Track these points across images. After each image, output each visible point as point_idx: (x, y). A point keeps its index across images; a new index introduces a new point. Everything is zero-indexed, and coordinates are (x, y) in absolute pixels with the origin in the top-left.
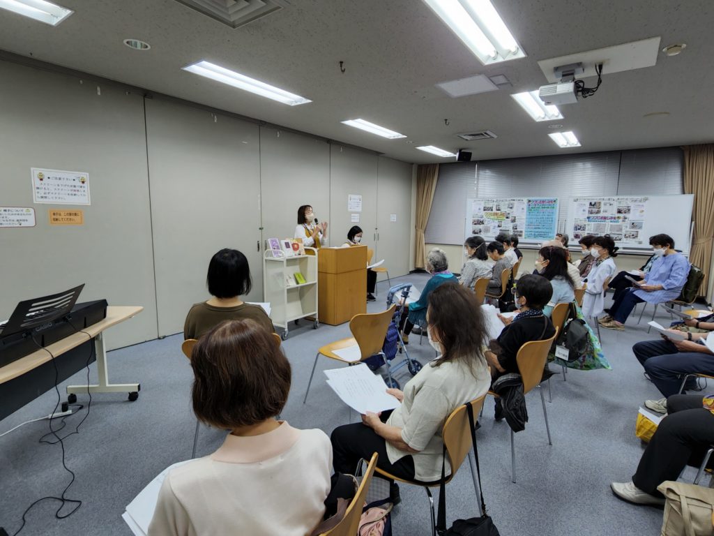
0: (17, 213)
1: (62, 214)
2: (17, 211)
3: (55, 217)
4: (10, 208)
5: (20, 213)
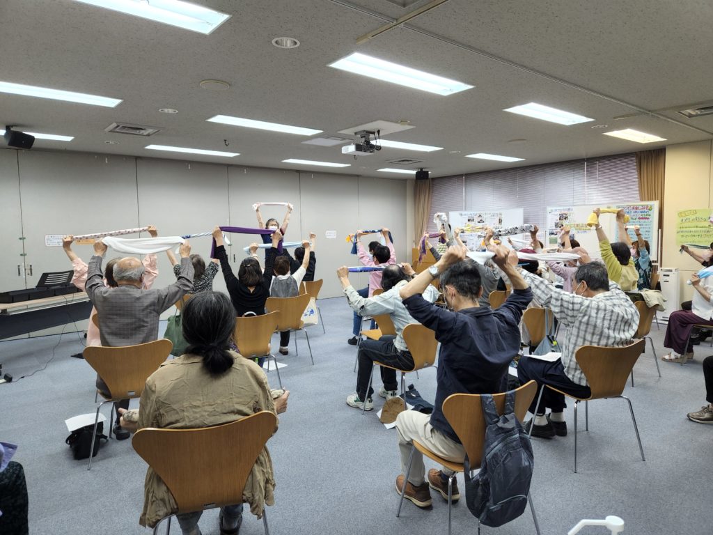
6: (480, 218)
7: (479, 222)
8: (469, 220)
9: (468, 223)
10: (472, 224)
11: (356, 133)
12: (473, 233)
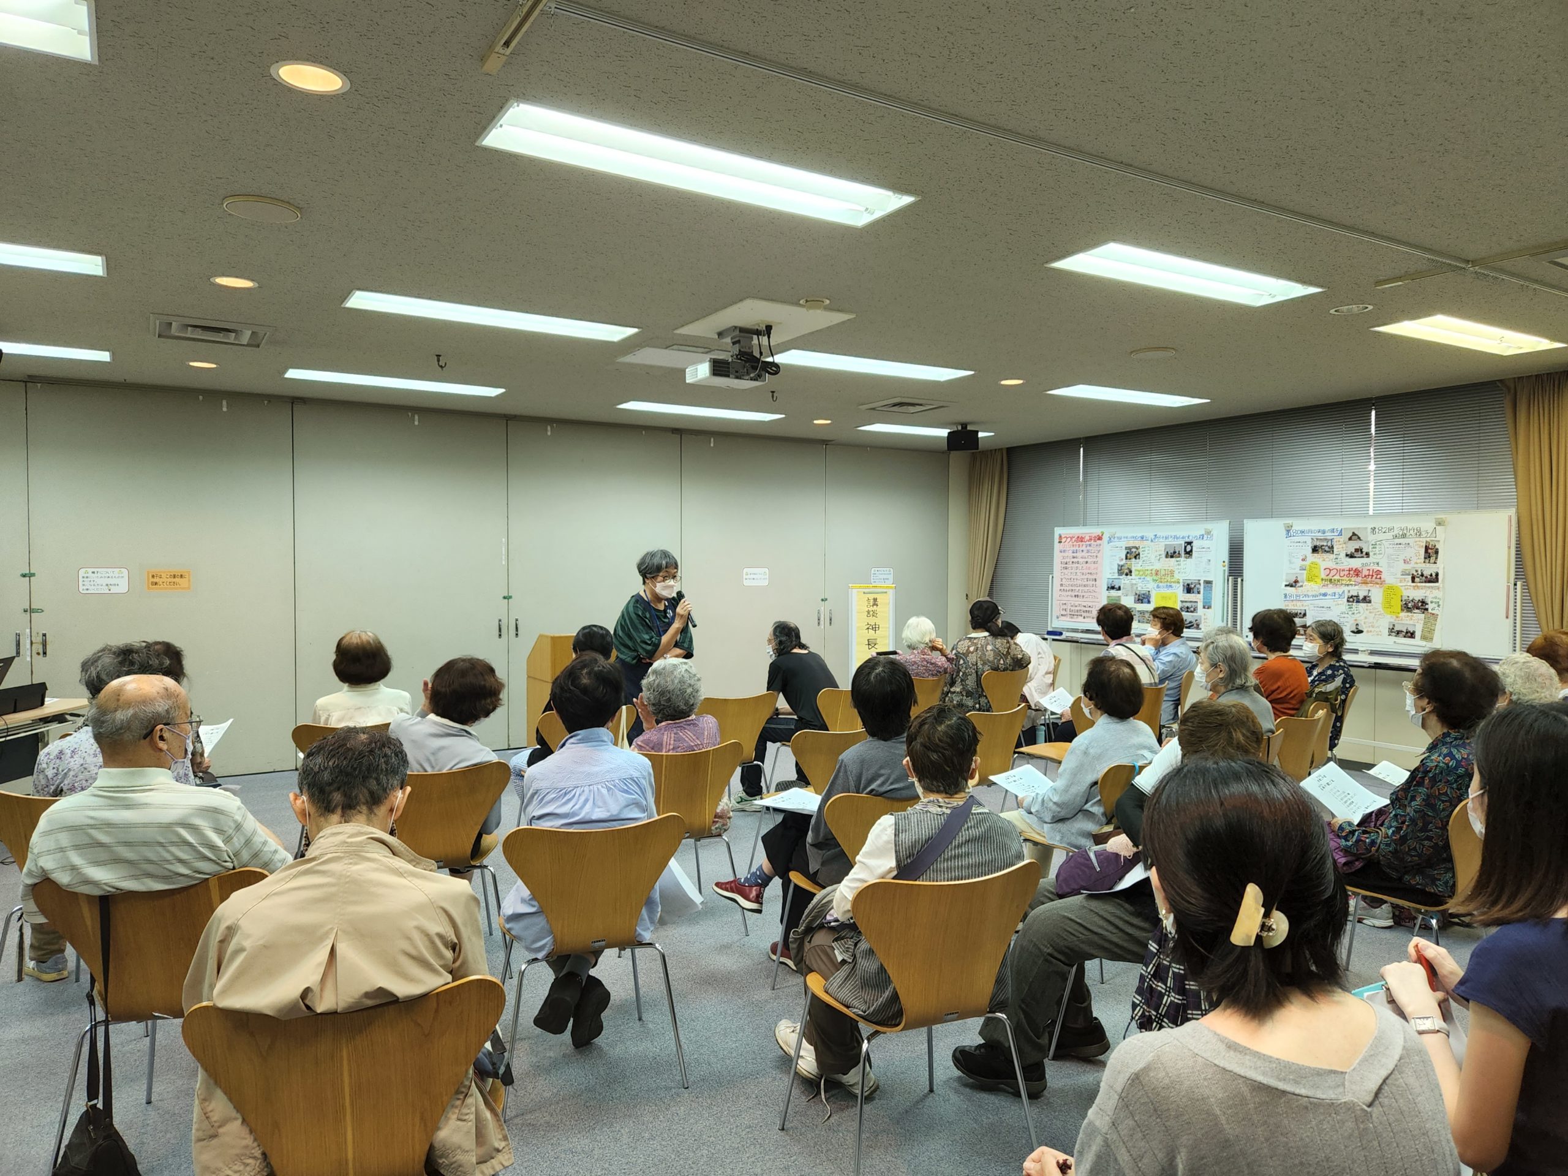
0: (107, 575)
1: (163, 575)
2: (107, 572)
3: (155, 580)
4: (97, 569)
5: (110, 575)
6: (1355, 545)
7: (1351, 556)
8: (1315, 550)
9: (1313, 558)
10: (1324, 561)
11: (720, 334)
12: (1330, 590)
